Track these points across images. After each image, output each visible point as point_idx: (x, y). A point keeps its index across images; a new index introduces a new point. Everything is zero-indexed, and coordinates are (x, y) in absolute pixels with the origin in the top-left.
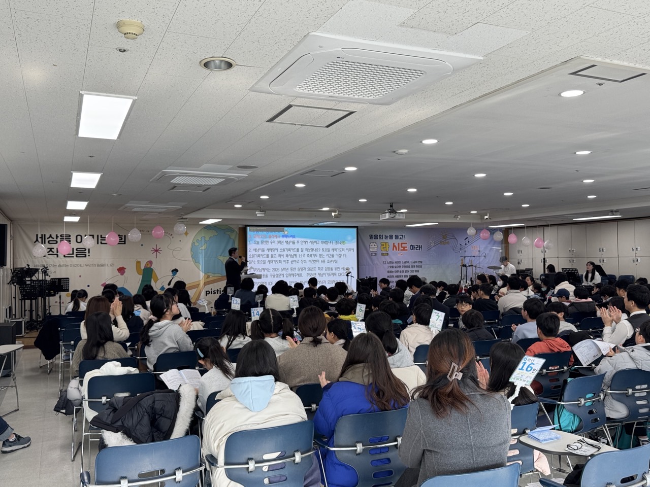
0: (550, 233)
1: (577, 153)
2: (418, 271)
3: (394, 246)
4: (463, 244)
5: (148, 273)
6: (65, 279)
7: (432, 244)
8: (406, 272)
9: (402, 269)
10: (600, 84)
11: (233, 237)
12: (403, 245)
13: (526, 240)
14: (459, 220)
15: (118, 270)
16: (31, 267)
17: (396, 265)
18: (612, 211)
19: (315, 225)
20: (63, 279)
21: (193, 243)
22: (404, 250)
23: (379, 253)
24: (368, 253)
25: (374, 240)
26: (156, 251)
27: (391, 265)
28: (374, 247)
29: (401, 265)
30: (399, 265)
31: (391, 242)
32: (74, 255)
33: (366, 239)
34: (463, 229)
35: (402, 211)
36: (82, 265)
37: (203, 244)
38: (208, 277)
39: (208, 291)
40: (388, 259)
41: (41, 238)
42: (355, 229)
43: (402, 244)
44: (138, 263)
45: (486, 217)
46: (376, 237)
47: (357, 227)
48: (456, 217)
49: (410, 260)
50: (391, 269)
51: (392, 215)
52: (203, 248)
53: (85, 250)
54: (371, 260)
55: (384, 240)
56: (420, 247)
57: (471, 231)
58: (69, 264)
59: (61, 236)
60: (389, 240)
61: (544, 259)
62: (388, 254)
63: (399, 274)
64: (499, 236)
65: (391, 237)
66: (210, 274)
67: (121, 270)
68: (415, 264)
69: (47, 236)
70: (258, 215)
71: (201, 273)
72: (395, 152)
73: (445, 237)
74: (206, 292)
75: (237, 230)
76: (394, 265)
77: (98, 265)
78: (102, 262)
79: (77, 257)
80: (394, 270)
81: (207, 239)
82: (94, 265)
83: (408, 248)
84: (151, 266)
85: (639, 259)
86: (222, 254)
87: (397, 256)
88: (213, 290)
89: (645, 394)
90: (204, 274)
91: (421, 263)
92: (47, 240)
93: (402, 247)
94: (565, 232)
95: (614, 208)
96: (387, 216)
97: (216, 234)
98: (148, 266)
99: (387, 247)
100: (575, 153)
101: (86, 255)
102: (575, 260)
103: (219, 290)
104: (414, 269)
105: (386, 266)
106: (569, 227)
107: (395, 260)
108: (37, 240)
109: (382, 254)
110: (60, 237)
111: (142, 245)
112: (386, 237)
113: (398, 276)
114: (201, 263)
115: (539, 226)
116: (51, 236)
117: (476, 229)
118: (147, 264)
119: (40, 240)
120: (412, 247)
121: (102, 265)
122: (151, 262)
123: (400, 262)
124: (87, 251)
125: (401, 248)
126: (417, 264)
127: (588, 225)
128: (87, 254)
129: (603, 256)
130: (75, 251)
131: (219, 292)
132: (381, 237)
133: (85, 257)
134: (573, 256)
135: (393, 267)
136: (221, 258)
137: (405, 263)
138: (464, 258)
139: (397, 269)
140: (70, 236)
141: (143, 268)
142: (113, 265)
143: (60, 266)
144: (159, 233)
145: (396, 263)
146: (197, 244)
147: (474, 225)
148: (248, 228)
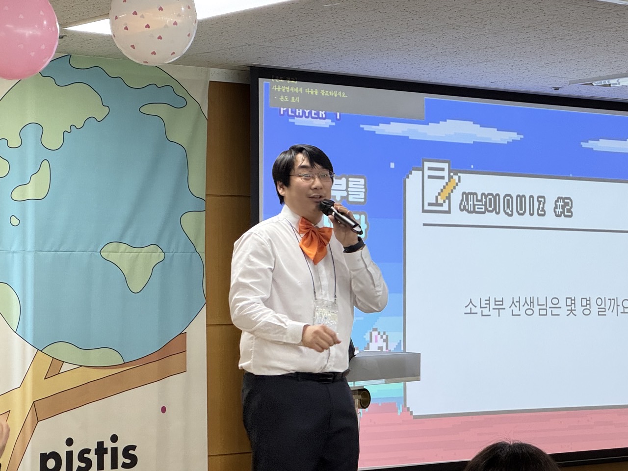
38: (55, 368)
39: (55, 455)
52: (30, 192)
66: (62, 351)
74: (44, 458)
75: (201, 96)
81: (53, 140)
86: (123, 235)
88: (76, 449)
90: (30, 351)
97: (100, 112)
103: (109, 445)
114: (16, 282)
131: (107, 458)
136: (121, 256)
148: (263, 82)
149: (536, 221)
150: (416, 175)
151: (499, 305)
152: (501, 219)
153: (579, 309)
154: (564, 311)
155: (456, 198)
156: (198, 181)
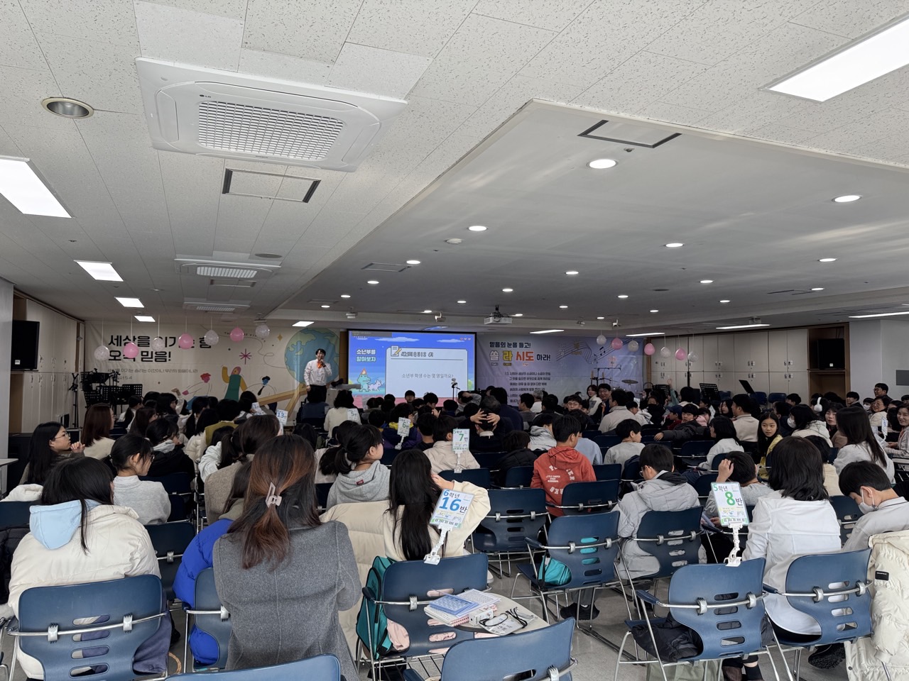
0: (695, 343)
1: (667, 245)
2: (546, 384)
3: (518, 355)
4: (598, 355)
5: (235, 380)
6: (138, 385)
7: (563, 354)
8: (532, 384)
9: (527, 381)
10: (629, 151)
11: (333, 342)
12: (529, 355)
13: (665, 351)
14: (583, 326)
15: (201, 376)
16: (98, 371)
17: (521, 376)
18: (752, 319)
19: (426, 330)
20: (136, 385)
21: (288, 348)
22: (530, 360)
23: (501, 363)
24: (488, 362)
25: (495, 348)
26: (246, 356)
27: (515, 376)
28: (495, 355)
29: (526, 376)
30: (524, 376)
31: (514, 351)
32: (153, 359)
33: (486, 347)
34: (592, 337)
35: (517, 315)
36: (162, 370)
37: (299, 349)
40: (511, 370)
41: (117, 339)
42: (474, 335)
43: (527, 353)
44: (225, 369)
45: (614, 324)
46: (498, 345)
47: (475, 333)
48: (579, 323)
49: (537, 371)
50: (515, 381)
51: (497, 319)
52: (299, 354)
53: (166, 353)
54: (492, 369)
55: (507, 348)
56: (548, 357)
57: (601, 340)
58: (147, 369)
59: (139, 338)
60: (512, 349)
61: (688, 373)
62: (511, 364)
63: (523, 387)
64: (634, 346)
65: (515, 345)
67: (206, 377)
68: (542, 376)
69: (124, 338)
70: (349, 317)
71: (296, 381)
72: (446, 241)
73: (577, 346)
75: (337, 333)
76: (518, 376)
77: (179, 371)
78: (184, 368)
79: (156, 361)
80: (517, 382)
81: (304, 344)
82: (174, 371)
83: (535, 358)
84: (239, 372)
85: (792, 375)
87: (522, 367)
89: (681, 542)
90: (299, 383)
91: (549, 374)
92: (123, 343)
93: (527, 356)
94: (711, 342)
95: (755, 315)
96: (491, 320)
98: (236, 373)
99: (510, 355)
100: (665, 246)
101: (166, 359)
102: (721, 374)
104: (541, 381)
105: (508, 378)
106: (715, 336)
107: (519, 370)
108: (112, 342)
109: (505, 364)
110: (137, 339)
111: (229, 349)
112: (509, 345)
113: (522, 390)
115: (681, 336)
116: (127, 338)
117: (607, 338)
118: (234, 371)
119: (115, 342)
120: (539, 357)
121: (184, 371)
122: (239, 369)
123: (525, 373)
124: (167, 355)
125: (526, 358)
126: (545, 376)
127: (736, 335)
128: (168, 358)
129: (752, 370)
130: (154, 355)
132: (503, 345)
133: (166, 361)
134: (721, 371)
135: (516, 379)
137: (531, 374)
138: (599, 369)
139: (521, 381)
140: (149, 338)
141: (229, 375)
142: (195, 371)
143: (137, 371)
144: (238, 335)
145: (520, 374)
146: (291, 349)
147: (604, 333)
148: (350, 332)
149: (423, 357)
150: (389, 349)
151: (412, 375)
152: (413, 357)
153: (436, 376)
154: (431, 377)
155: (400, 353)
156: (337, 351)
